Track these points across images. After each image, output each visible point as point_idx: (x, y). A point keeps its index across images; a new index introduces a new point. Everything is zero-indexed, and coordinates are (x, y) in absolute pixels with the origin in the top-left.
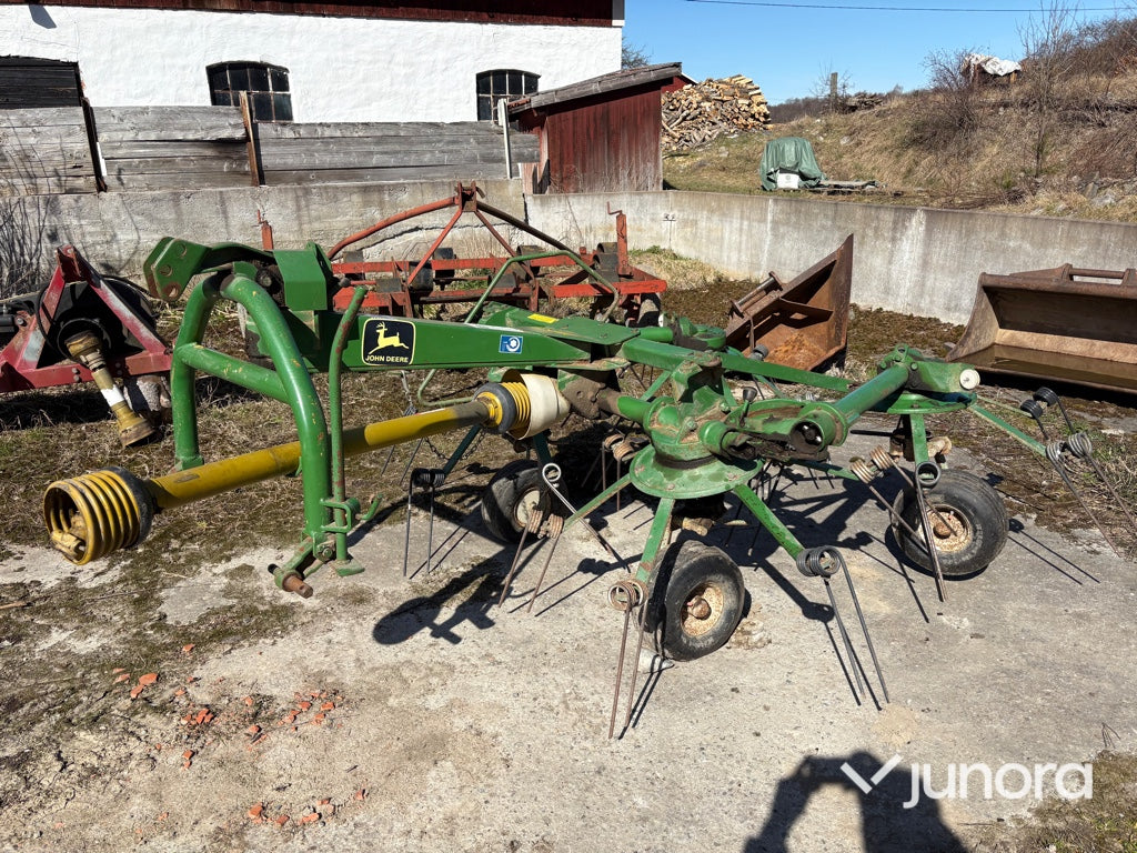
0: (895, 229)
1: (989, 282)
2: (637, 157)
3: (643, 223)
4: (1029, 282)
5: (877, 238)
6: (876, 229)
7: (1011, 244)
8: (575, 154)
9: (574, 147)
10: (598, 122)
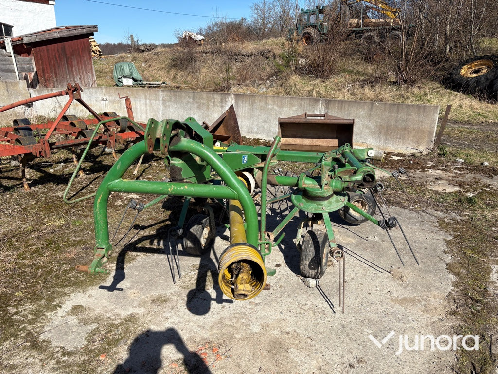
0: (222, 102)
1: (282, 121)
2: (82, 70)
3: (92, 102)
4: (296, 120)
5: (214, 106)
6: (214, 102)
7: (270, 107)
8: (51, 68)
9: (49, 65)
10: (60, 52)
